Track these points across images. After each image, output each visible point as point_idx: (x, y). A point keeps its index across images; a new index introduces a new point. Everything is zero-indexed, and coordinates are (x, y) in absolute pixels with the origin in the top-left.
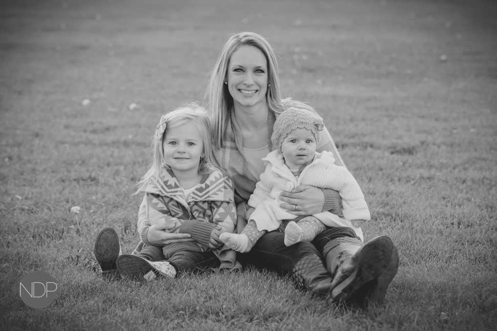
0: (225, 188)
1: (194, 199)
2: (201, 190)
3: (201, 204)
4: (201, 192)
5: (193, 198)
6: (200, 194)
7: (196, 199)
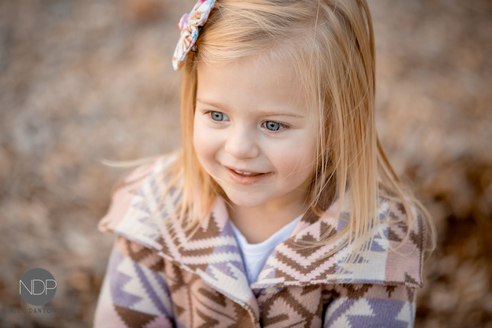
0: (392, 236)
1: (281, 280)
2: (305, 246)
3: (297, 295)
4: (306, 253)
5: (279, 274)
6: (305, 262)
7: (289, 278)
